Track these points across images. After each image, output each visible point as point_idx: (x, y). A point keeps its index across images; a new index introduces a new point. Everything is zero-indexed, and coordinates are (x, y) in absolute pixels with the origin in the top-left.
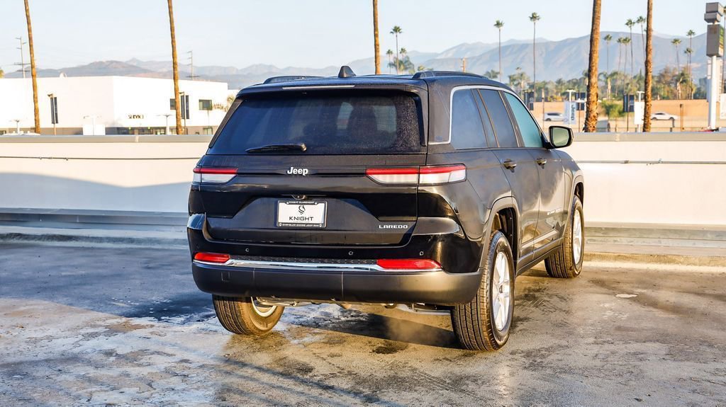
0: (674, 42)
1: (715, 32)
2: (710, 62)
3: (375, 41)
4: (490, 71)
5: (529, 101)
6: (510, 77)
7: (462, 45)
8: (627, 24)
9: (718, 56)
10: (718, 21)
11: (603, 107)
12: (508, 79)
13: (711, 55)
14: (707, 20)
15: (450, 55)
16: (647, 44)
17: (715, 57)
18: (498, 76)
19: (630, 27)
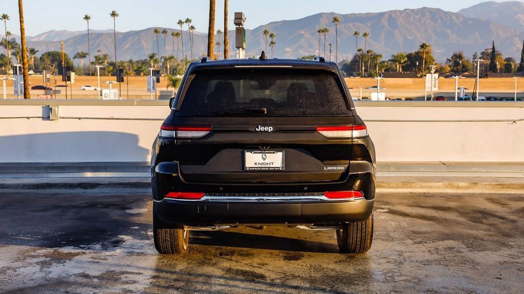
1: (241, 32)
2: (238, 52)
4: (80, 52)
5: (120, 75)
6: (96, 57)
7: (52, 31)
8: (179, 23)
9: (243, 48)
10: (242, 25)
11: (171, 81)
12: (94, 58)
13: (238, 48)
14: (236, 24)
15: (42, 39)
17: (241, 49)
18: (87, 56)
19: (181, 25)
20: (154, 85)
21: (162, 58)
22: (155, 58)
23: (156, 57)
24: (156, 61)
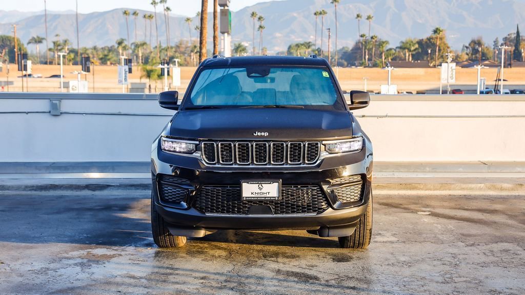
0: (187, 21)
1: (226, 15)
2: (222, 38)
4: (35, 37)
5: (86, 64)
6: (54, 43)
8: (152, 4)
9: (229, 34)
10: (228, 6)
11: (144, 71)
12: (52, 44)
13: (223, 33)
14: (220, 5)
17: (226, 34)
18: (44, 41)
19: (155, 6)
20: (126, 76)
21: (132, 44)
22: (123, 45)
23: (125, 43)
24: (125, 48)
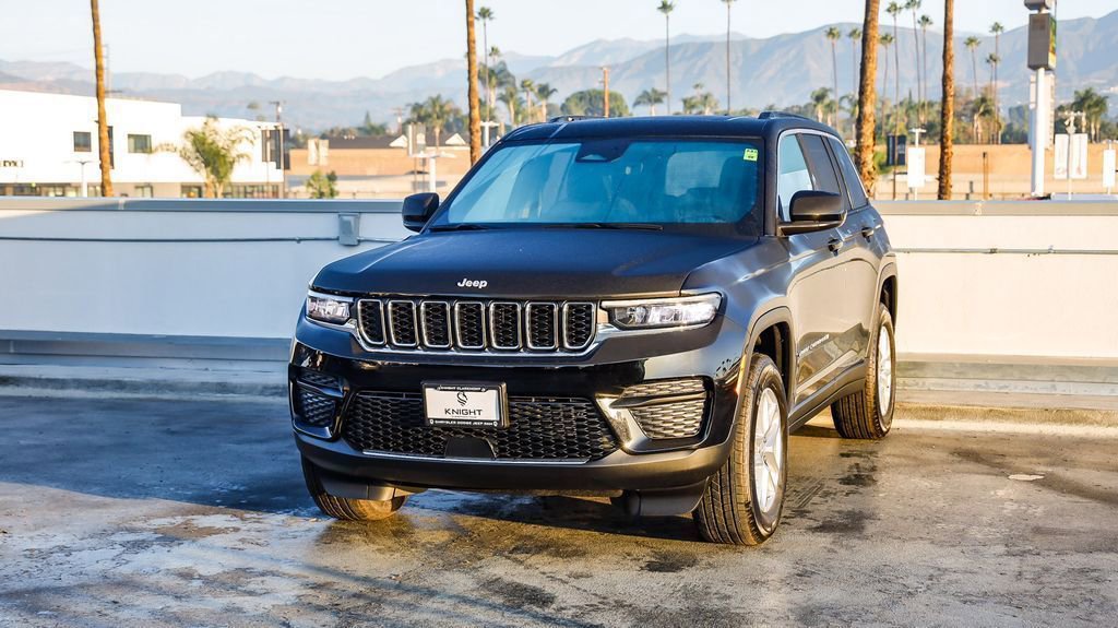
0: (968, 44)
1: (1043, 27)
2: (1033, 78)
3: (469, 34)
4: (649, 91)
6: (685, 101)
7: (598, 42)
8: (889, 10)
9: (1048, 69)
10: (1048, 8)
12: (682, 104)
13: (1034, 67)
14: (1029, 5)
15: (574, 60)
16: (945, 46)
17: (1042, 70)
18: (665, 99)
19: (894, 15)
21: (842, 98)
22: (826, 101)
23: (831, 97)
24: (830, 108)
